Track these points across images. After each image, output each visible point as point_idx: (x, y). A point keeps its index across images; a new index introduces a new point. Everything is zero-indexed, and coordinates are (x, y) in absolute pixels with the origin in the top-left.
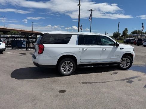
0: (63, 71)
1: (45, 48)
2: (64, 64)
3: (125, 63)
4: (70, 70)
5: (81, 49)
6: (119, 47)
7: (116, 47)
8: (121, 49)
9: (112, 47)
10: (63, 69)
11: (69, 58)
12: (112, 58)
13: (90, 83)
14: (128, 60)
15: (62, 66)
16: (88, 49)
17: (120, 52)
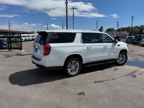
0: (70, 72)
2: (71, 65)
3: (121, 59)
4: (76, 70)
5: (86, 48)
6: (117, 44)
7: (115, 44)
8: (119, 45)
9: (111, 44)
10: (70, 69)
11: (75, 57)
12: (112, 54)
13: (102, 82)
14: (124, 56)
15: (69, 66)
16: (92, 47)
17: (118, 49)
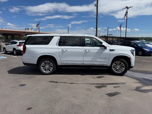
0: (43, 70)
1: (26, 48)
3: (118, 67)
4: (50, 69)
5: (60, 50)
6: (108, 49)
8: (110, 50)
9: (98, 48)
11: (49, 58)
12: (98, 60)
14: (122, 63)
15: (42, 65)
16: (69, 50)
